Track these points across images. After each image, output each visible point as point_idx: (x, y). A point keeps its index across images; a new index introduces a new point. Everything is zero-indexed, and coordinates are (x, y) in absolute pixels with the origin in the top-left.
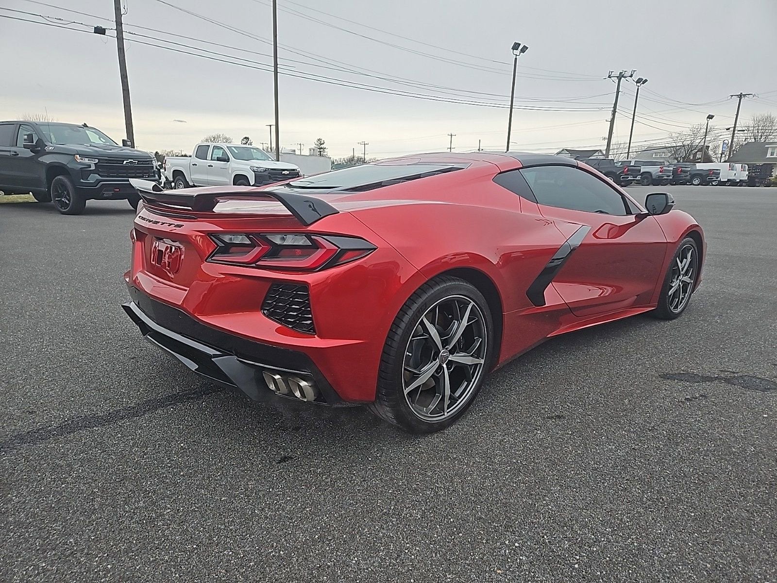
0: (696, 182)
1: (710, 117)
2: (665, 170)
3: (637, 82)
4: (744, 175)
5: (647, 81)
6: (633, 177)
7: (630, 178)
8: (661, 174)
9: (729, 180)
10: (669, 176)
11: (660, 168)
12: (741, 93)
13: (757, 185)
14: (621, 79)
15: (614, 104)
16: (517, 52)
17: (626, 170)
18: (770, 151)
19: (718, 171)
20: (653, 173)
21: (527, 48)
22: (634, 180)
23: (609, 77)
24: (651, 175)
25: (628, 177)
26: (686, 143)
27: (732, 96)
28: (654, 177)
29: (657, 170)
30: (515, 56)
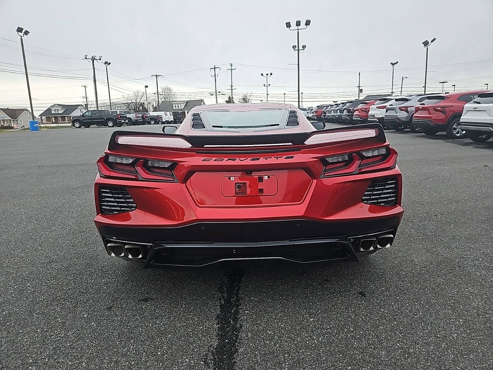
0: (153, 123)
1: (146, 87)
2: (138, 116)
3: (105, 64)
4: (171, 118)
5: (110, 63)
6: (124, 121)
7: (122, 122)
8: (136, 118)
9: (166, 121)
10: (141, 120)
11: (135, 115)
12: (156, 75)
13: (178, 123)
14: (94, 61)
15: (94, 76)
16: (22, 34)
17: (119, 117)
18: (174, 105)
19: (161, 116)
20: (132, 118)
21: (29, 32)
22: (125, 122)
23: (86, 58)
24: (131, 119)
25: (121, 121)
26: (133, 101)
27: (152, 76)
28: (133, 121)
29: (133, 116)
30: (20, 37)
